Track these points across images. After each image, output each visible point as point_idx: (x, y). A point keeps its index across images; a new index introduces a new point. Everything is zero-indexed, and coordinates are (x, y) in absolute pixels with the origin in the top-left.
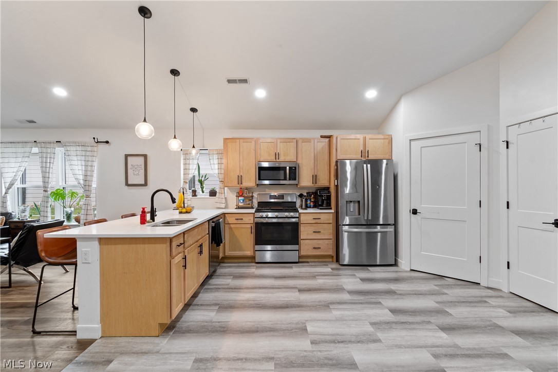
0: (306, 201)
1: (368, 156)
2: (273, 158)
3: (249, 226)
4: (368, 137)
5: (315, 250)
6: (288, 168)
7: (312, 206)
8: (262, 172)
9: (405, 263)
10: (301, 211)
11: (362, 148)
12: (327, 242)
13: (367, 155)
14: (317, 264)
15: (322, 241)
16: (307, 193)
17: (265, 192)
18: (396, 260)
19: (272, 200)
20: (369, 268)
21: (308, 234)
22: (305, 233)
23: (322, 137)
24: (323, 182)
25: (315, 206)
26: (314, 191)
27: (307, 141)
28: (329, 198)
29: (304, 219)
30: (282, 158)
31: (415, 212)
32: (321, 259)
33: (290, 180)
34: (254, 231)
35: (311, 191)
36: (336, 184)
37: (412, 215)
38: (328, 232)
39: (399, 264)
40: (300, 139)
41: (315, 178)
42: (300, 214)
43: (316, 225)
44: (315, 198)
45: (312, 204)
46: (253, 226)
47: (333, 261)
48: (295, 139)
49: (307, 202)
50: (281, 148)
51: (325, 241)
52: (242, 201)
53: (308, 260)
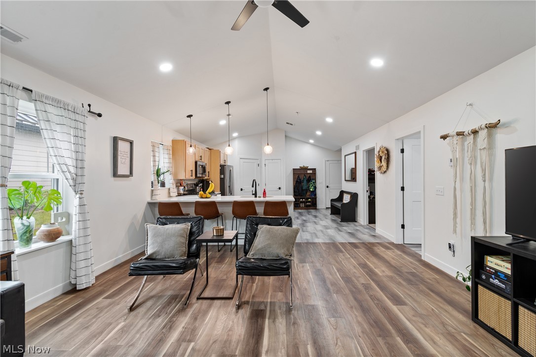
11: (224, 158)
13: (225, 162)
36: (222, 177)
37: (241, 191)
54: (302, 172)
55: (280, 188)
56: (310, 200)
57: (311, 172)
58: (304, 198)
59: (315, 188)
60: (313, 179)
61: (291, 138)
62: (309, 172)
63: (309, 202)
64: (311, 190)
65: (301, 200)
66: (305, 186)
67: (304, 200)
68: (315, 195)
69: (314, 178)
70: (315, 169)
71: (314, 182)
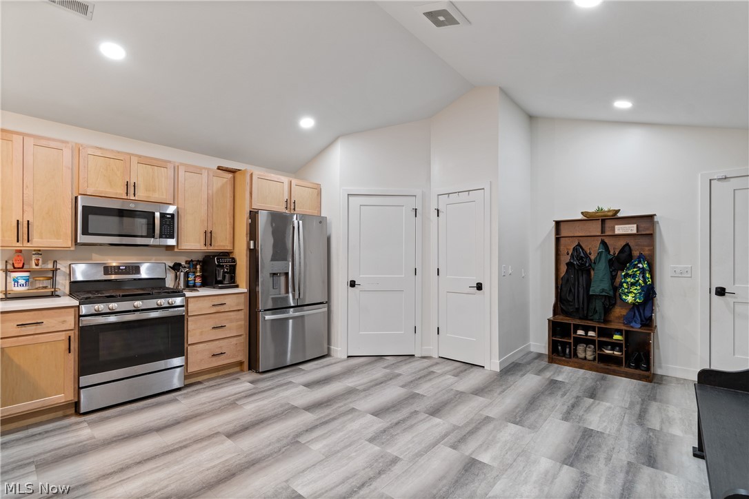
0: (187, 275)
1: (294, 209)
2: (121, 192)
3: (63, 336)
4: (294, 182)
5: (214, 358)
6: (157, 215)
7: (198, 284)
8: (91, 217)
9: (340, 350)
10: (188, 294)
11: (286, 197)
12: (234, 341)
13: (292, 207)
14: (219, 381)
15: (226, 340)
16: (186, 262)
17: (91, 259)
18: (329, 349)
19: (113, 277)
20: (301, 367)
21: (201, 333)
22: (195, 331)
23: (219, 168)
24: (221, 244)
25: (205, 284)
26: (201, 259)
27: (197, 171)
28: (233, 270)
29: (193, 307)
30: (141, 194)
31: (353, 284)
32: (222, 372)
33: (161, 237)
34: (75, 345)
35: (194, 258)
36: (252, 247)
37: (350, 288)
38: (237, 324)
39: (333, 353)
40: (182, 164)
41: (209, 236)
42: (187, 299)
43: (217, 315)
44: (202, 270)
45: (198, 281)
46: (74, 335)
47: (242, 371)
48: (170, 162)
49: (188, 277)
50: (139, 175)
51: (231, 339)
52: (22, 282)
53: (199, 379)
54: (595, 229)
55: (479, 287)
56: (617, 337)
57: (632, 229)
58: (593, 329)
59: (649, 294)
60: (641, 258)
61: (551, 120)
62: (620, 229)
63: (614, 345)
64: (630, 299)
65: (580, 332)
66: (600, 283)
67: (591, 333)
68: (648, 323)
69: (646, 252)
70: (651, 217)
71: (643, 271)
